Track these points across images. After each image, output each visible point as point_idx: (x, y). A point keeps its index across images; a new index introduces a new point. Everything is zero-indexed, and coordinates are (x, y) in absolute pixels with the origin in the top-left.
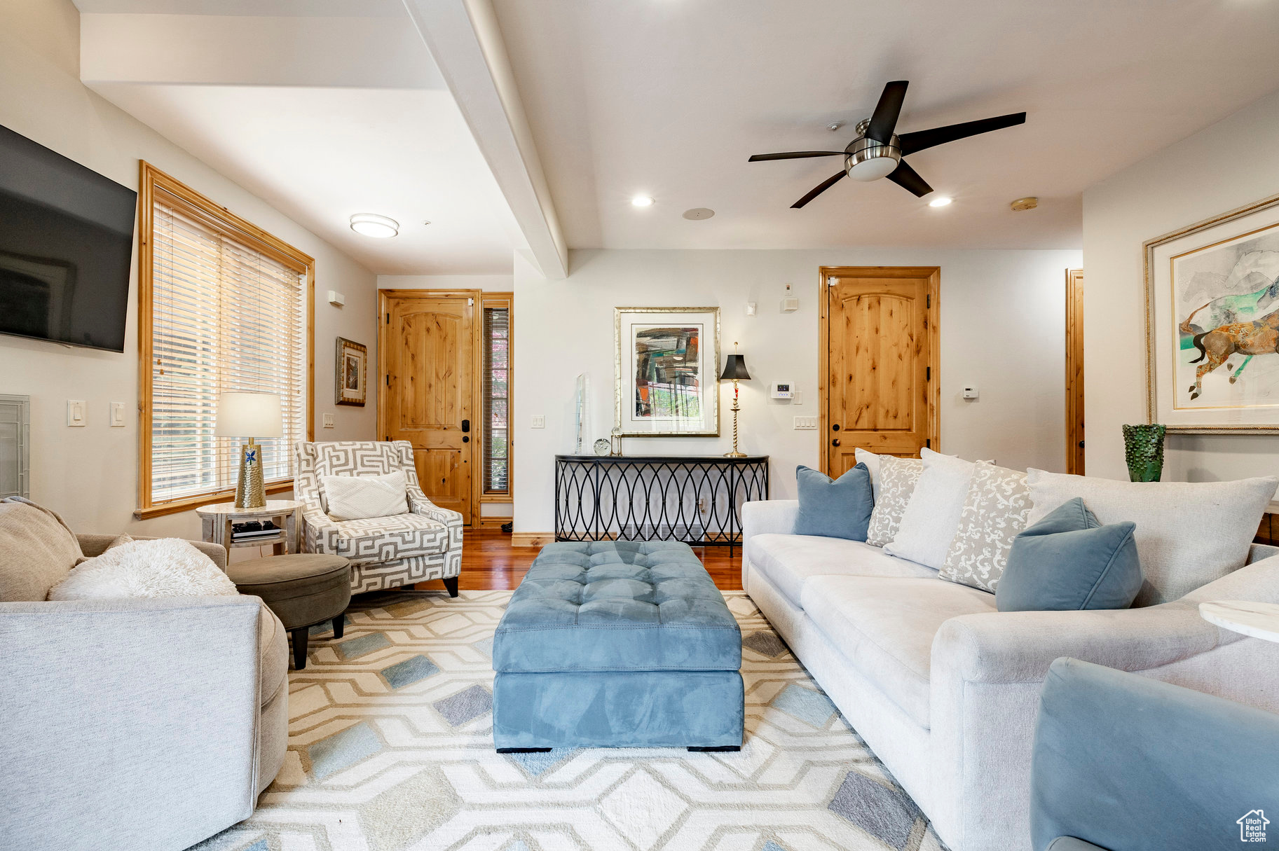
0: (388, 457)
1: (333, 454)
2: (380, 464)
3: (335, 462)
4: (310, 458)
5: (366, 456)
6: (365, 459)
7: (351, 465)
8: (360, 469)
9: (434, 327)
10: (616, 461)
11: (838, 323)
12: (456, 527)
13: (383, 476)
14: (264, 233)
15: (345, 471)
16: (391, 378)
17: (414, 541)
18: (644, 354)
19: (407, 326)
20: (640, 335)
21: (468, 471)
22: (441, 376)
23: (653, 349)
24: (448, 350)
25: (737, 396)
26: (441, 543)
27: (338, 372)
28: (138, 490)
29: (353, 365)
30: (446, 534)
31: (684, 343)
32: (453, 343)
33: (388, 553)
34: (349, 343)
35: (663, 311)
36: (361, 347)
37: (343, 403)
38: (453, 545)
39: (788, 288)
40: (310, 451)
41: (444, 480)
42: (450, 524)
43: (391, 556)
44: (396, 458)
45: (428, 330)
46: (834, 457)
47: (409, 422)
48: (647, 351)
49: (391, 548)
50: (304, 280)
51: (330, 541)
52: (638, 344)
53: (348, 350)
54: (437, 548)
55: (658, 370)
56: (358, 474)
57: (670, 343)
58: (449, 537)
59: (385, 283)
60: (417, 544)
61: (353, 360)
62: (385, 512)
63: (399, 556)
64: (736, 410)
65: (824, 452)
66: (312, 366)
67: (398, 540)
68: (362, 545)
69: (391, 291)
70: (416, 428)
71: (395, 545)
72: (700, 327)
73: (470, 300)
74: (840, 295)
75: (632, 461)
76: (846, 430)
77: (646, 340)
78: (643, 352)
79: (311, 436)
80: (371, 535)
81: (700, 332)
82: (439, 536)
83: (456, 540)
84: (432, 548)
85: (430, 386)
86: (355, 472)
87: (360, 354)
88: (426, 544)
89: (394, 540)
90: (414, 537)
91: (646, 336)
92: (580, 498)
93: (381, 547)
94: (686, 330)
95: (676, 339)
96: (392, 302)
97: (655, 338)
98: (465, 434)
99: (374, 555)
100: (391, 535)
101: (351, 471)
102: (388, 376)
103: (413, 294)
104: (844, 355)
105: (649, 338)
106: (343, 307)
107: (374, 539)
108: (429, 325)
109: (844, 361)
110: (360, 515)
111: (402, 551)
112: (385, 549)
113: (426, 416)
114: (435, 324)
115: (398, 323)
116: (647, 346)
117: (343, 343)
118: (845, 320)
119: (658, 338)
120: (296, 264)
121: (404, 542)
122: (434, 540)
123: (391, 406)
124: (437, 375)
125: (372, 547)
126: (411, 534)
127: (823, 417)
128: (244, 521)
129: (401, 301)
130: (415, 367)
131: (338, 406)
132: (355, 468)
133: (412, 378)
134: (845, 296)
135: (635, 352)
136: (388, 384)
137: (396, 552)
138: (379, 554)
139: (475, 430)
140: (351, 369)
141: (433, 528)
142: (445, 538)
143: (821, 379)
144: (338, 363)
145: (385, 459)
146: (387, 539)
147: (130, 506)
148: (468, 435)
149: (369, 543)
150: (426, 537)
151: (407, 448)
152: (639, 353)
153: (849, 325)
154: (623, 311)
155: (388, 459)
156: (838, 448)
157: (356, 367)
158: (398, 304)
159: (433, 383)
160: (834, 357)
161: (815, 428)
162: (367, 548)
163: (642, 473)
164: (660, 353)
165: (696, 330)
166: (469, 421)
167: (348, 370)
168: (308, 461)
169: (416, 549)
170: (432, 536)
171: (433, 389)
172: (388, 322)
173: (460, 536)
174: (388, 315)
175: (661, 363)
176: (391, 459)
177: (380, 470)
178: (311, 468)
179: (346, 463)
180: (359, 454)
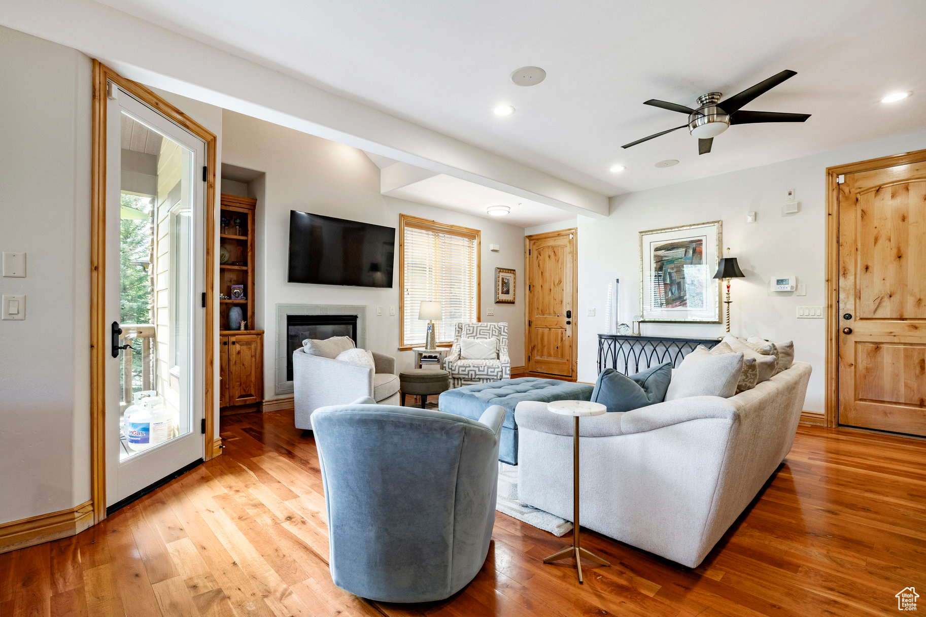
0: (493, 330)
1: (494, 329)
2: (488, 334)
3: (494, 333)
4: (460, 330)
5: (482, 330)
6: (481, 331)
7: (475, 334)
8: (478, 336)
9: (552, 254)
10: (638, 339)
11: (851, 218)
12: (506, 367)
13: (488, 340)
14: (452, 226)
15: (472, 336)
16: (531, 287)
17: (484, 371)
18: (659, 263)
19: (539, 256)
20: (657, 249)
21: (570, 343)
22: (556, 285)
23: (667, 258)
24: (560, 268)
25: (728, 291)
26: (497, 374)
27: (496, 286)
28: (399, 340)
29: (506, 281)
30: (500, 370)
31: (691, 252)
32: (562, 263)
33: (472, 374)
34: (501, 270)
35: (673, 230)
36: (513, 271)
37: (499, 302)
38: (504, 376)
39: (790, 194)
40: (460, 327)
41: (557, 347)
42: (503, 365)
43: (473, 377)
44: (497, 331)
45: (549, 257)
46: (845, 344)
47: (540, 312)
48: (662, 261)
49: (473, 373)
50: (475, 242)
51: (449, 365)
52: (655, 256)
53: (501, 274)
54: (495, 376)
55: (670, 274)
56: (477, 338)
57: (680, 252)
58: (502, 371)
59: (528, 233)
60: (485, 373)
61: (506, 279)
62: (484, 358)
63: (477, 377)
64: (728, 303)
65: (831, 340)
66: (479, 284)
67: (477, 369)
68: (461, 369)
69: (531, 236)
70: (543, 315)
71: (475, 371)
72: (704, 238)
73: (571, 235)
74: (852, 190)
75: (650, 340)
76: (861, 319)
77: (661, 253)
78: (659, 261)
79: (479, 320)
80: (465, 365)
81: (704, 242)
82: (497, 370)
83: (506, 374)
84: (493, 376)
85: (550, 290)
86: (476, 337)
87: (512, 275)
88: (489, 373)
89: (474, 369)
90: (484, 369)
91: (661, 250)
92: (626, 364)
93: (469, 371)
94: (692, 242)
95: (684, 250)
96: (532, 242)
97: (668, 250)
98: (568, 320)
99: (466, 375)
100: (474, 366)
101: (474, 336)
102: (530, 286)
103: (542, 236)
104: (859, 247)
105: (663, 251)
106: (500, 251)
107: (466, 367)
108: (550, 254)
109: (859, 252)
110: (472, 358)
111: (478, 375)
112: (470, 372)
113: (549, 309)
114: (553, 252)
115: (535, 254)
116: (662, 257)
117: (498, 270)
118: (859, 213)
119: (670, 250)
120: (472, 235)
121: (479, 371)
122: (494, 372)
123: (531, 304)
124: (554, 284)
125: (465, 371)
126: (483, 367)
127: (830, 306)
128: (427, 355)
129: (536, 241)
130: (543, 279)
131: (497, 304)
132: (476, 335)
133: (541, 286)
134: (858, 190)
135: (653, 261)
136: (530, 290)
137: (476, 375)
138: (468, 375)
139: (574, 317)
140: (505, 283)
141: (494, 366)
142: (499, 371)
143: (829, 272)
144: (496, 282)
145: (491, 332)
146: (472, 368)
147: (397, 345)
148: (570, 320)
149: (464, 369)
150: (490, 370)
151: (504, 327)
152: (656, 262)
153: (865, 217)
154: (643, 234)
155: (492, 332)
156: (849, 336)
157: (508, 282)
158: (535, 243)
159: (552, 289)
160: (844, 251)
161: (820, 317)
162: (462, 371)
163: (656, 349)
164: (671, 261)
165: (701, 241)
166: (570, 312)
167: (502, 284)
168: (459, 331)
169: (485, 375)
170: (493, 370)
171: (552, 291)
172: (530, 254)
173: (508, 372)
174: (530, 250)
175: (672, 269)
176: (494, 332)
177: (488, 337)
178: (459, 335)
179: (473, 333)
180: (479, 328)
